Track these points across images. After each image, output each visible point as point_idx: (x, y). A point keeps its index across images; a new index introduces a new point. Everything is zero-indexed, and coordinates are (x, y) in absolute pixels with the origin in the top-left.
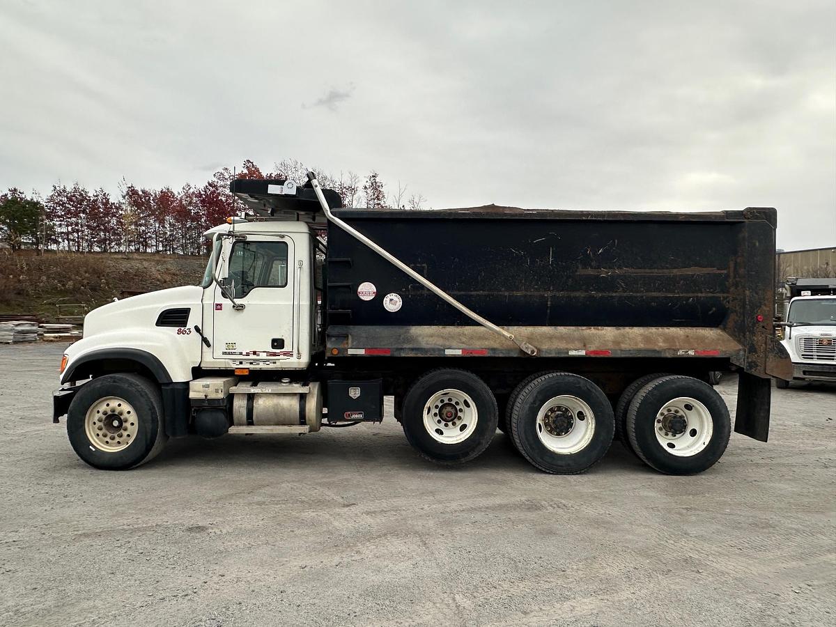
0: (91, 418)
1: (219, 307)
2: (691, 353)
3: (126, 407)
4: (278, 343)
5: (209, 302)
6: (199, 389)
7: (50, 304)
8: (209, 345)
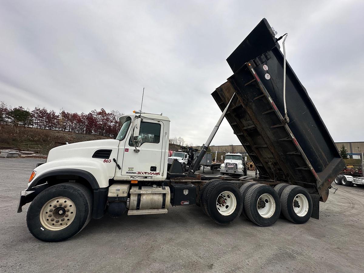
0: (45, 210)
1: (127, 150)
3: (69, 203)
4: (153, 169)
5: (122, 147)
6: (114, 191)
7: (26, 144)
8: (120, 168)
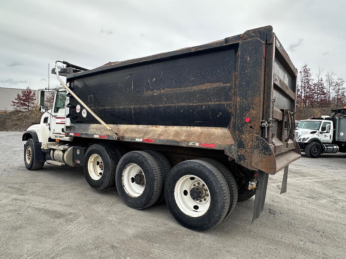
2: (197, 145)
8: (50, 130)
